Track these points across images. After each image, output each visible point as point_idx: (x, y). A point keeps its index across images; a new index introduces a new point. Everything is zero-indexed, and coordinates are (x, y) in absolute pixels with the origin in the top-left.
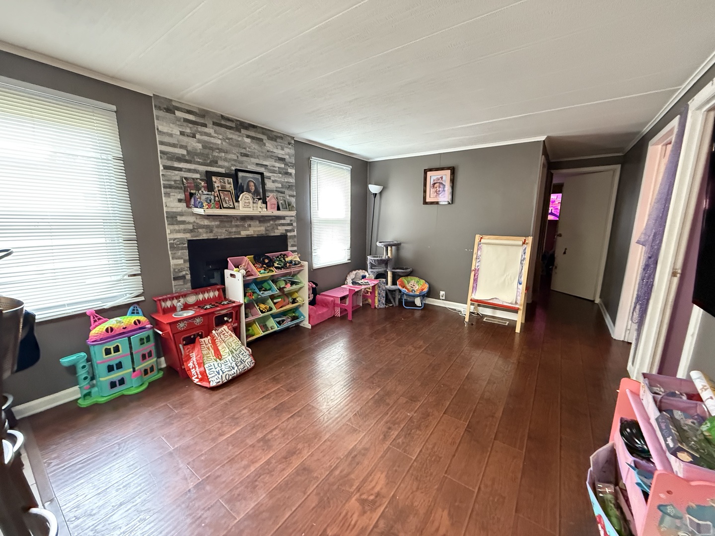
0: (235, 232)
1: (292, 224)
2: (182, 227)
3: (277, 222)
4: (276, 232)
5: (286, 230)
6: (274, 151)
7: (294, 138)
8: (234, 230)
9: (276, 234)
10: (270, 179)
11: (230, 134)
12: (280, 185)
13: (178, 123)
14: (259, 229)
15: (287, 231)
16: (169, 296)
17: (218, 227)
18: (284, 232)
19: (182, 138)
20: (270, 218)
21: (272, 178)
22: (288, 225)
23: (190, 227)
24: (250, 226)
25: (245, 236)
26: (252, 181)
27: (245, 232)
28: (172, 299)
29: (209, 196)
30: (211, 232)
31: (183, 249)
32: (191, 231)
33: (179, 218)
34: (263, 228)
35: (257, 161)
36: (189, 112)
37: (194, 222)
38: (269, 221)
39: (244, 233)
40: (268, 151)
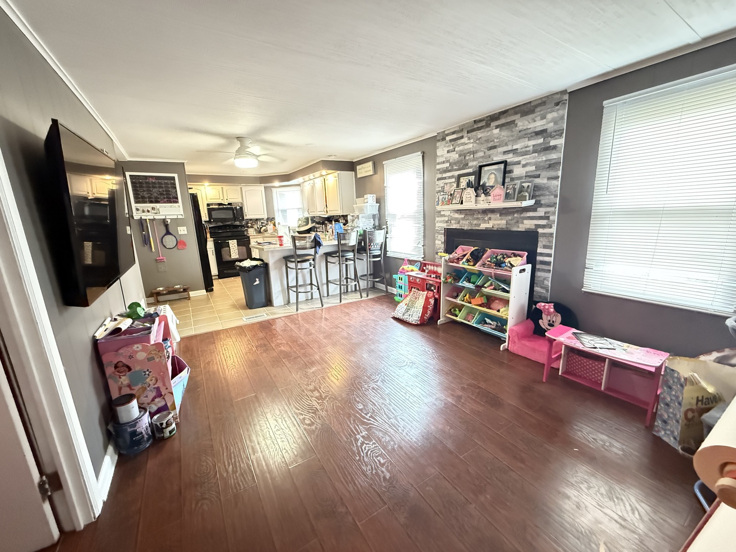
0: (475, 224)
1: (547, 218)
2: (443, 219)
3: (522, 215)
4: (520, 226)
5: (536, 225)
6: (529, 127)
7: (566, 90)
8: (475, 222)
9: (519, 230)
10: (520, 164)
11: (480, 134)
12: (533, 168)
13: (447, 145)
14: (499, 222)
15: (538, 226)
16: (432, 263)
17: (463, 219)
18: (534, 227)
19: (449, 155)
20: (515, 210)
21: (523, 162)
22: (541, 218)
23: (446, 219)
24: (490, 219)
25: (484, 229)
26: (493, 173)
27: (484, 224)
28: (434, 265)
29: (444, 196)
30: (459, 223)
31: (441, 234)
32: (447, 222)
33: (442, 213)
34: (504, 222)
35: (505, 149)
36: (453, 133)
37: (449, 215)
38: (513, 213)
39: (483, 226)
40: (520, 131)
